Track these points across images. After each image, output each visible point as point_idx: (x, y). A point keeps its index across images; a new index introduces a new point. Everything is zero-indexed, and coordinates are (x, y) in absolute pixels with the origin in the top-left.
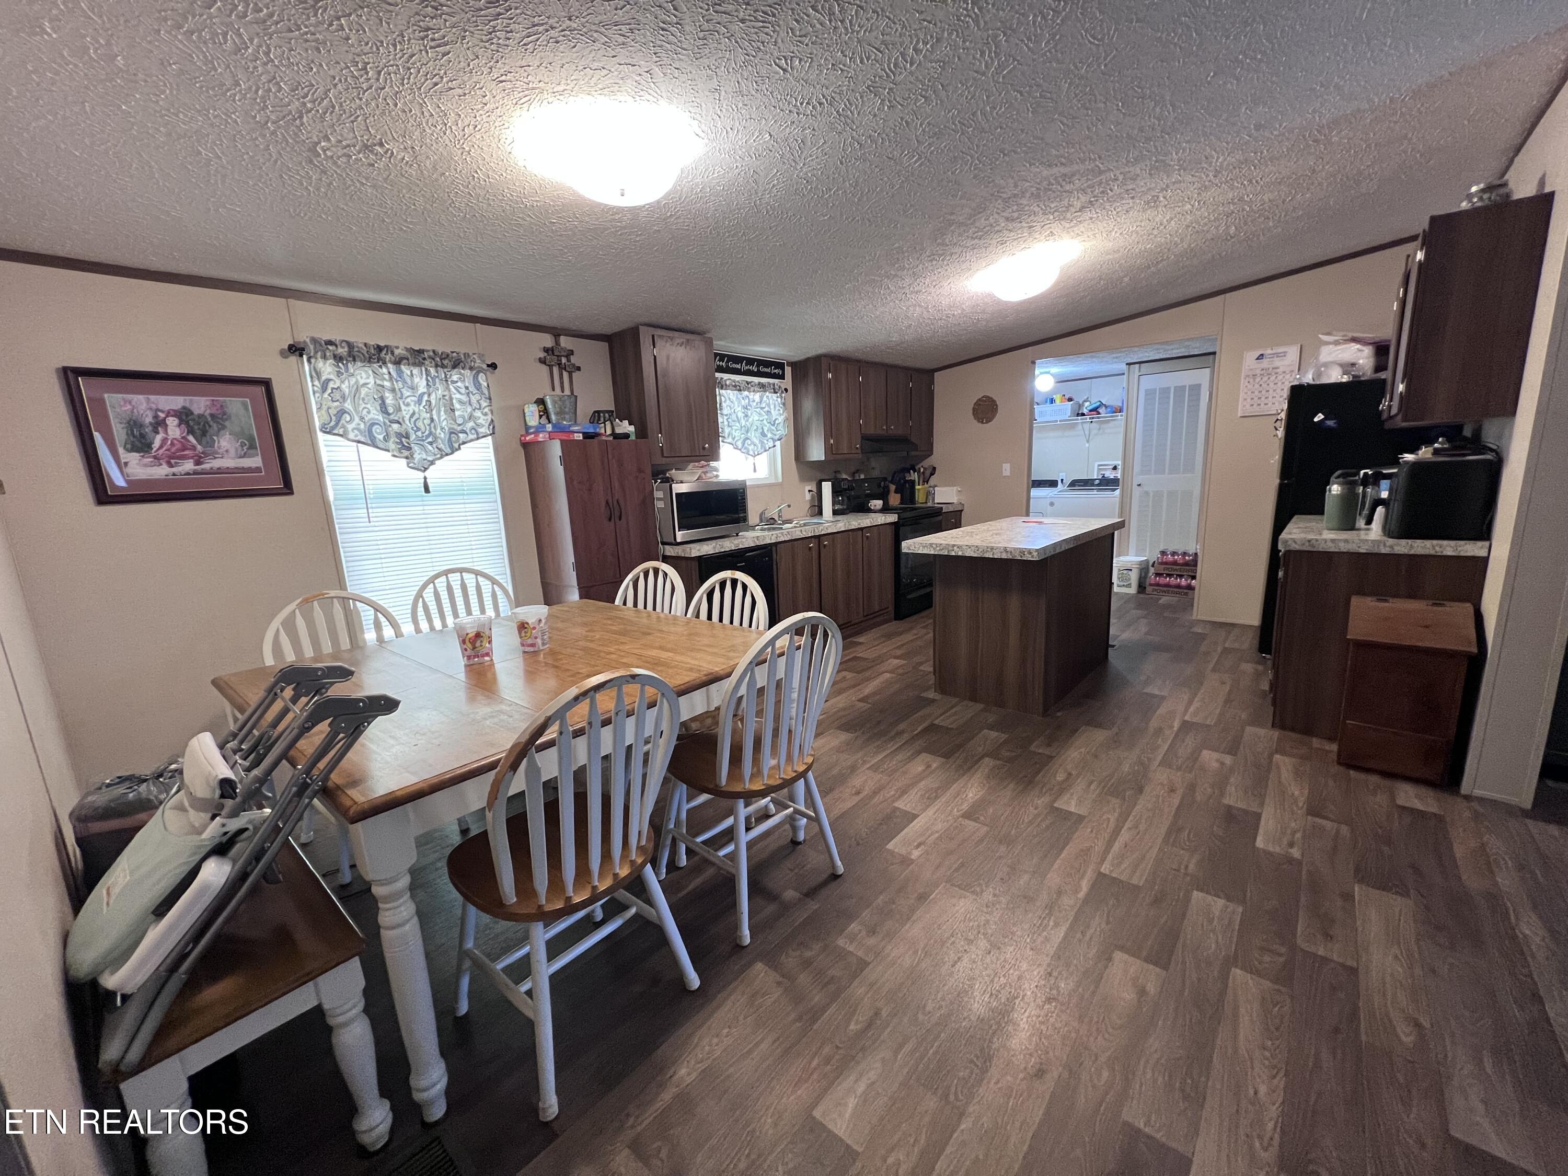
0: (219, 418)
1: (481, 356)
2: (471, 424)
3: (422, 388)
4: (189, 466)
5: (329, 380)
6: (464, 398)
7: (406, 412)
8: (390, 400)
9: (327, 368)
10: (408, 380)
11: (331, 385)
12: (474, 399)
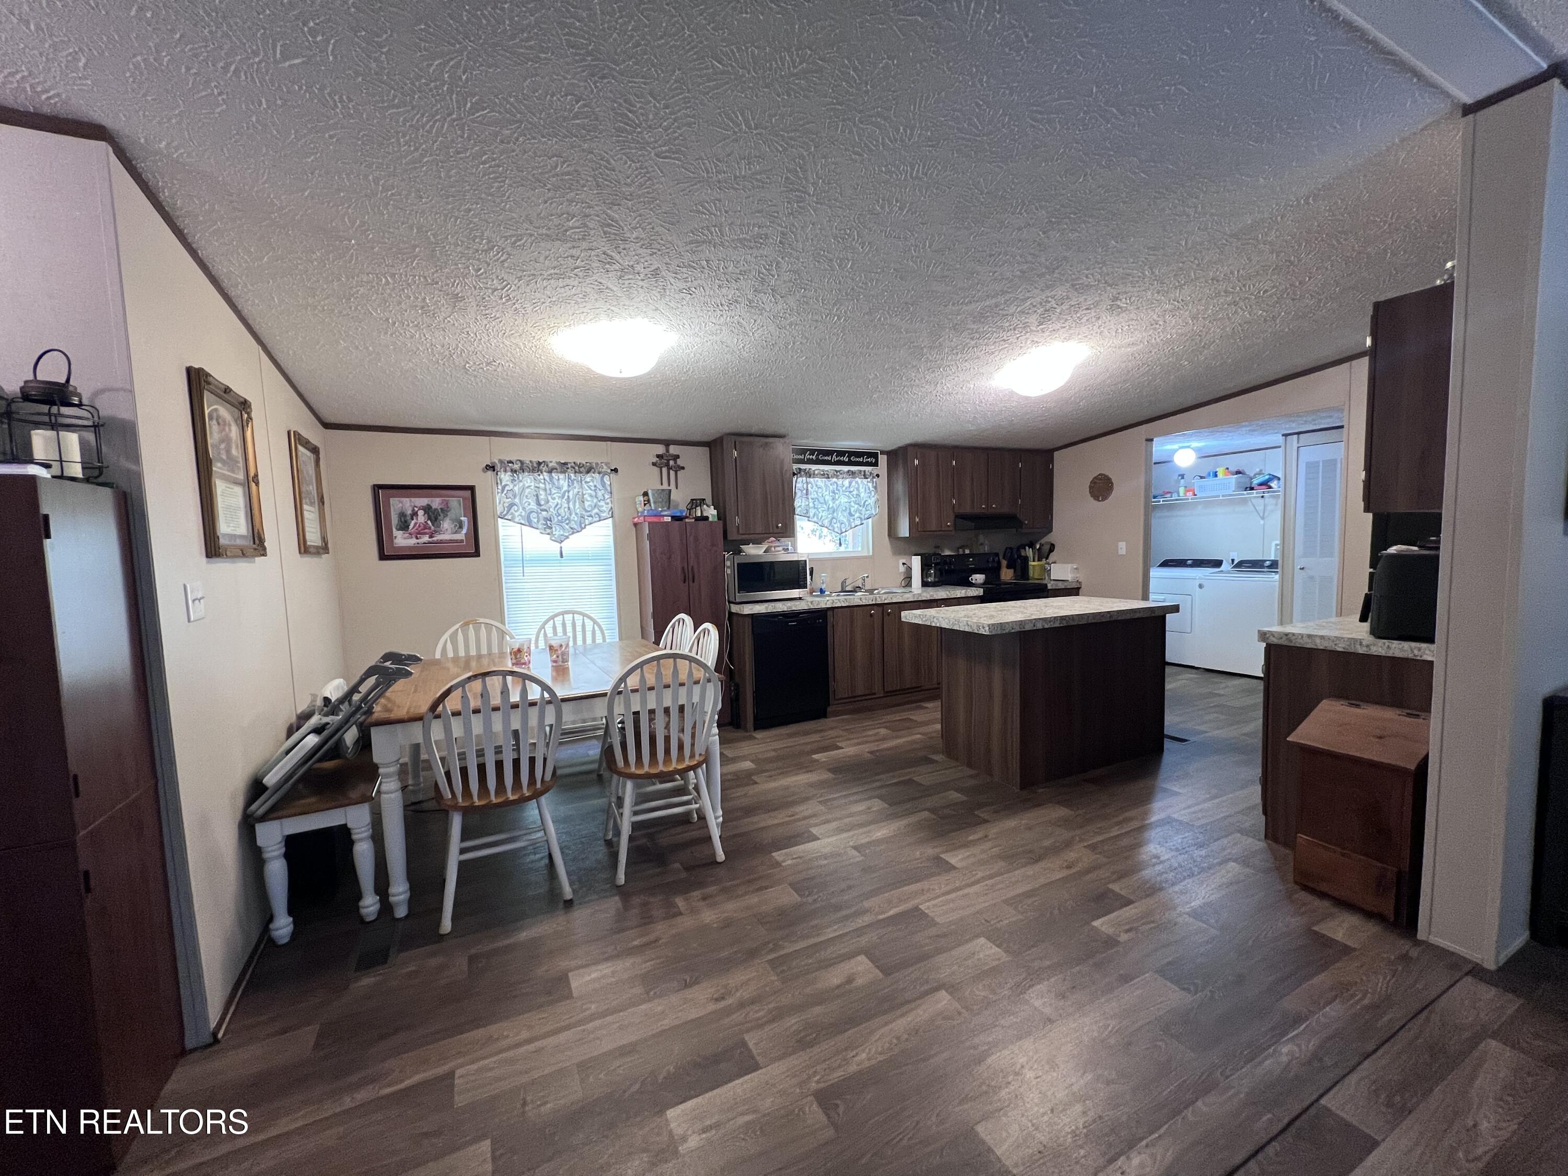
0: (445, 511)
1: (607, 464)
2: (596, 510)
3: (565, 488)
4: (426, 538)
5: (506, 485)
6: (593, 493)
7: (552, 503)
8: (542, 496)
9: (505, 477)
10: (556, 482)
11: (507, 488)
12: (600, 494)
